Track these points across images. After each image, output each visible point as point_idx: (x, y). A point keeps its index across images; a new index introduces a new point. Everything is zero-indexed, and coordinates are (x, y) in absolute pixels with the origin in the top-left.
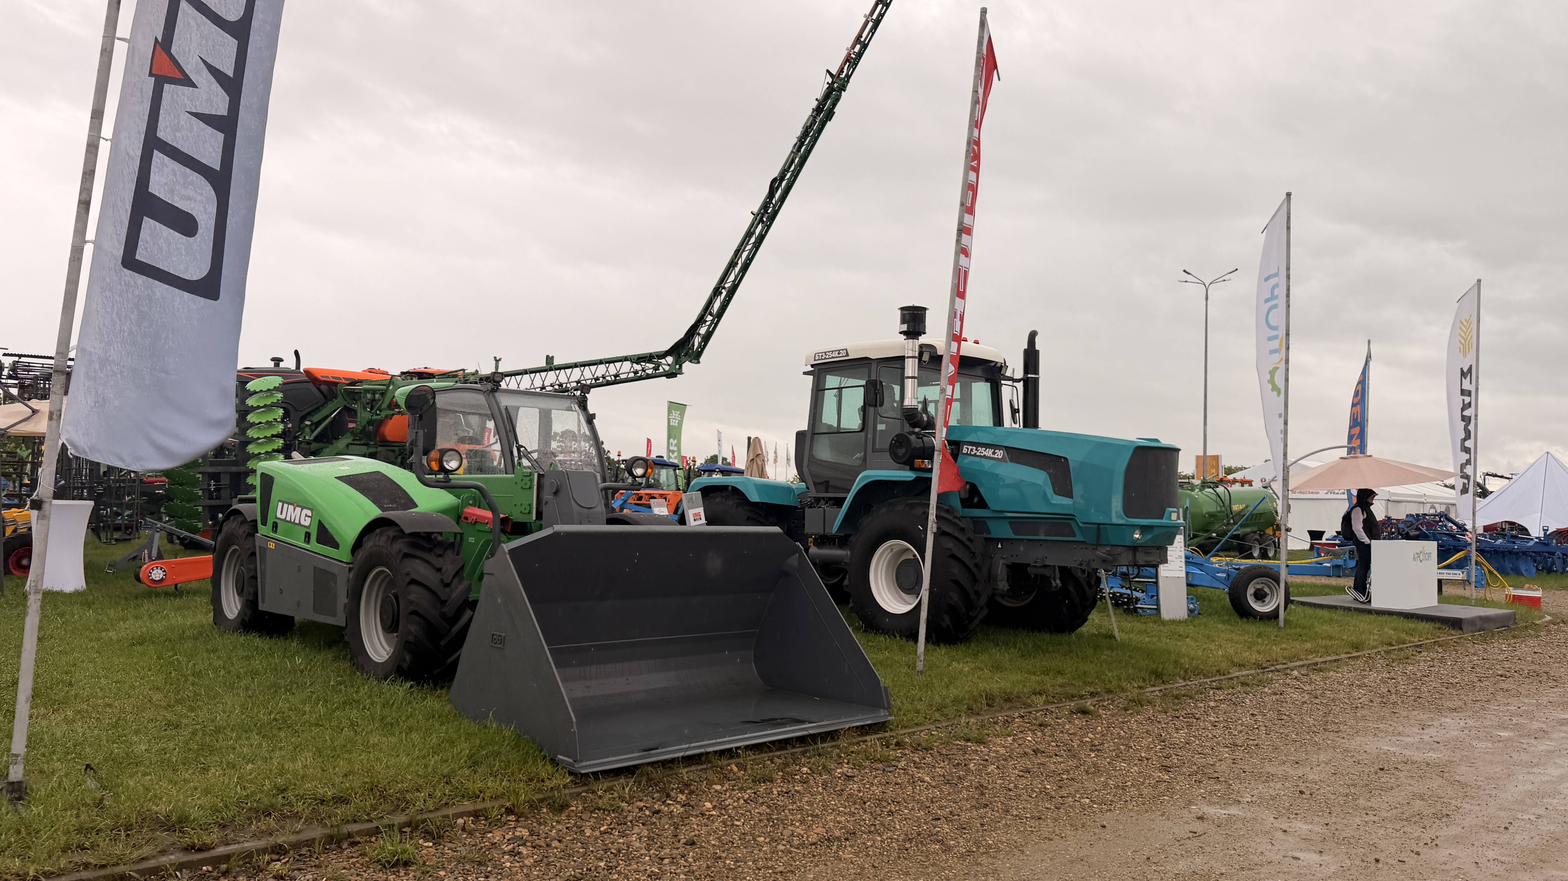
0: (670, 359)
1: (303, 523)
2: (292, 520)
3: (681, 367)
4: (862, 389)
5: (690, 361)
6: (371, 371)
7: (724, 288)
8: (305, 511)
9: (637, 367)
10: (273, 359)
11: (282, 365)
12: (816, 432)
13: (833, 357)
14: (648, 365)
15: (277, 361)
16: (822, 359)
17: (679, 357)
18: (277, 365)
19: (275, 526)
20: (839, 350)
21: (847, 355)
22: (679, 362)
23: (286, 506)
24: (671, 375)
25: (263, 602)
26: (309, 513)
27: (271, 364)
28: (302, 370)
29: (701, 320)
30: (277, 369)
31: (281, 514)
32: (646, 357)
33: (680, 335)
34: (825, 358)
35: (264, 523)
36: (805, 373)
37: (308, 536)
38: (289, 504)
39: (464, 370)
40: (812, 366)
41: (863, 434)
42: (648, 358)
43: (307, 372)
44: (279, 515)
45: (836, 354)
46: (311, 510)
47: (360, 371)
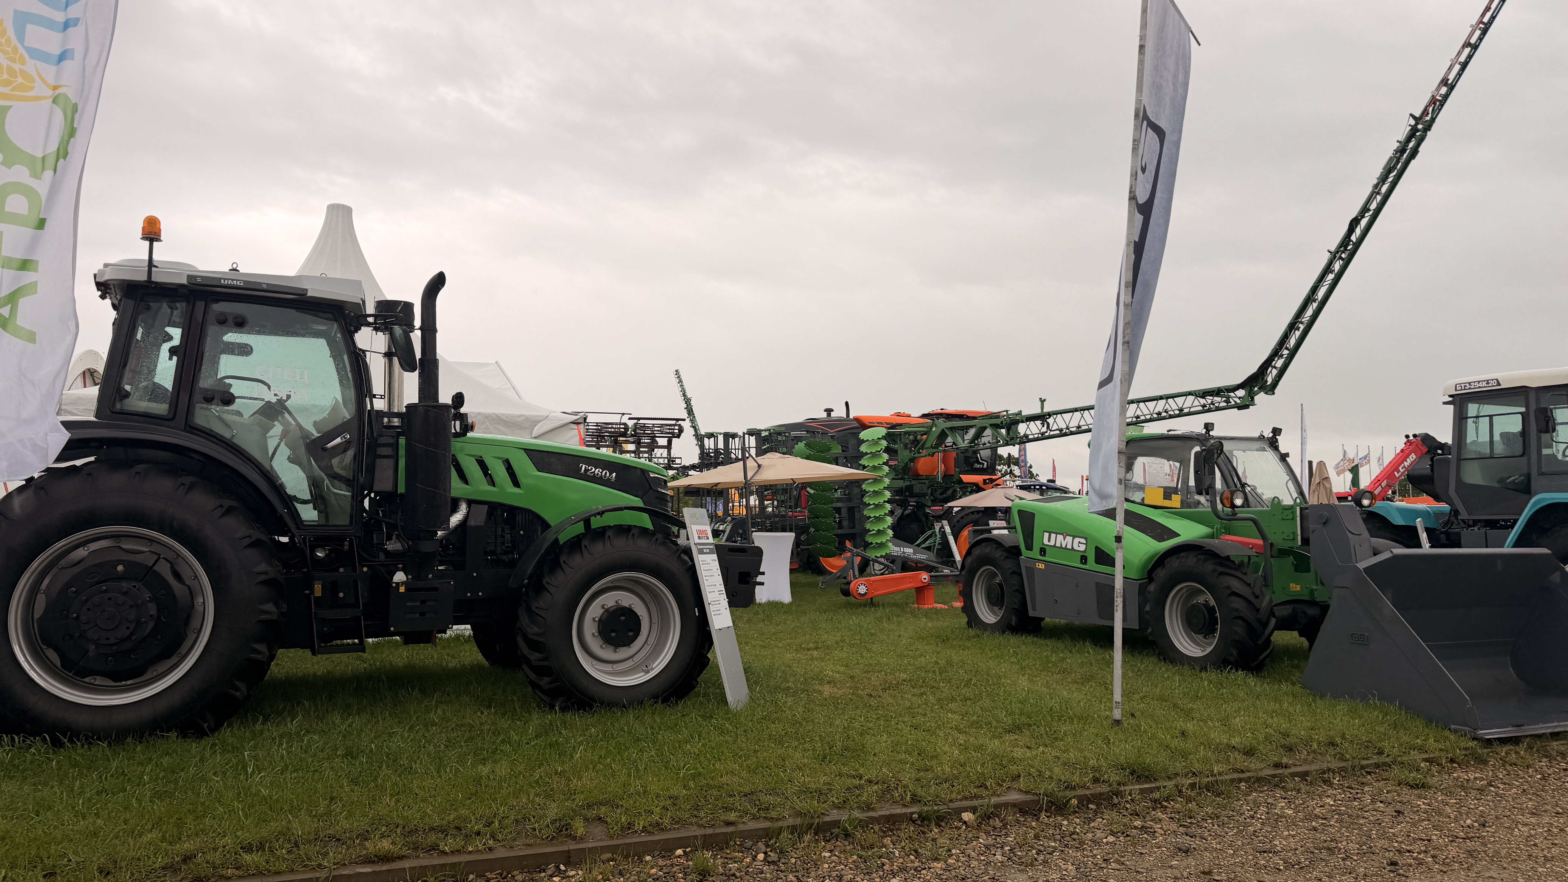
0: (1241, 393)
1: (1076, 547)
2: (1064, 546)
3: (1253, 399)
4: (1520, 416)
5: (1266, 393)
6: (898, 415)
7: (1302, 323)
8: (1077, 540)
9: (1202, 401)
10: (826, 410)
11: (833, 414)
12: (1462, 458)
13: (1479, 387)
14: (1216, 398)
15: (829, 411)
16: (1465, 389)
17: (1251, 390)
18: (829, 415)
19: (1043, 551)
20: (1488, 381)
21: (1499, 384)
22: (1251, 396)
23: (1053, 536)
24: (1242, 407)
25: (1034, 609)
26: (1083, 541)
27: (825, 415)
28: (851, 417)
29: (1275, 354)
30: (829, 419)
31: (1049, 541)
32: (1214, 391)
33: (1253, 369)
34: (1470, 388)
35: (1029, 547)
36: (1445, 403)
37: (1084, 559)
38: (1056, 534)
39: (1007, 411)
40: (1450, 396)
41: (1524, 459)
42: (1217, 392)
43: (856, 419)
44: (1046, 542)
45: (1484, 384)
46: (1086, 539)
47: (888, 415)
